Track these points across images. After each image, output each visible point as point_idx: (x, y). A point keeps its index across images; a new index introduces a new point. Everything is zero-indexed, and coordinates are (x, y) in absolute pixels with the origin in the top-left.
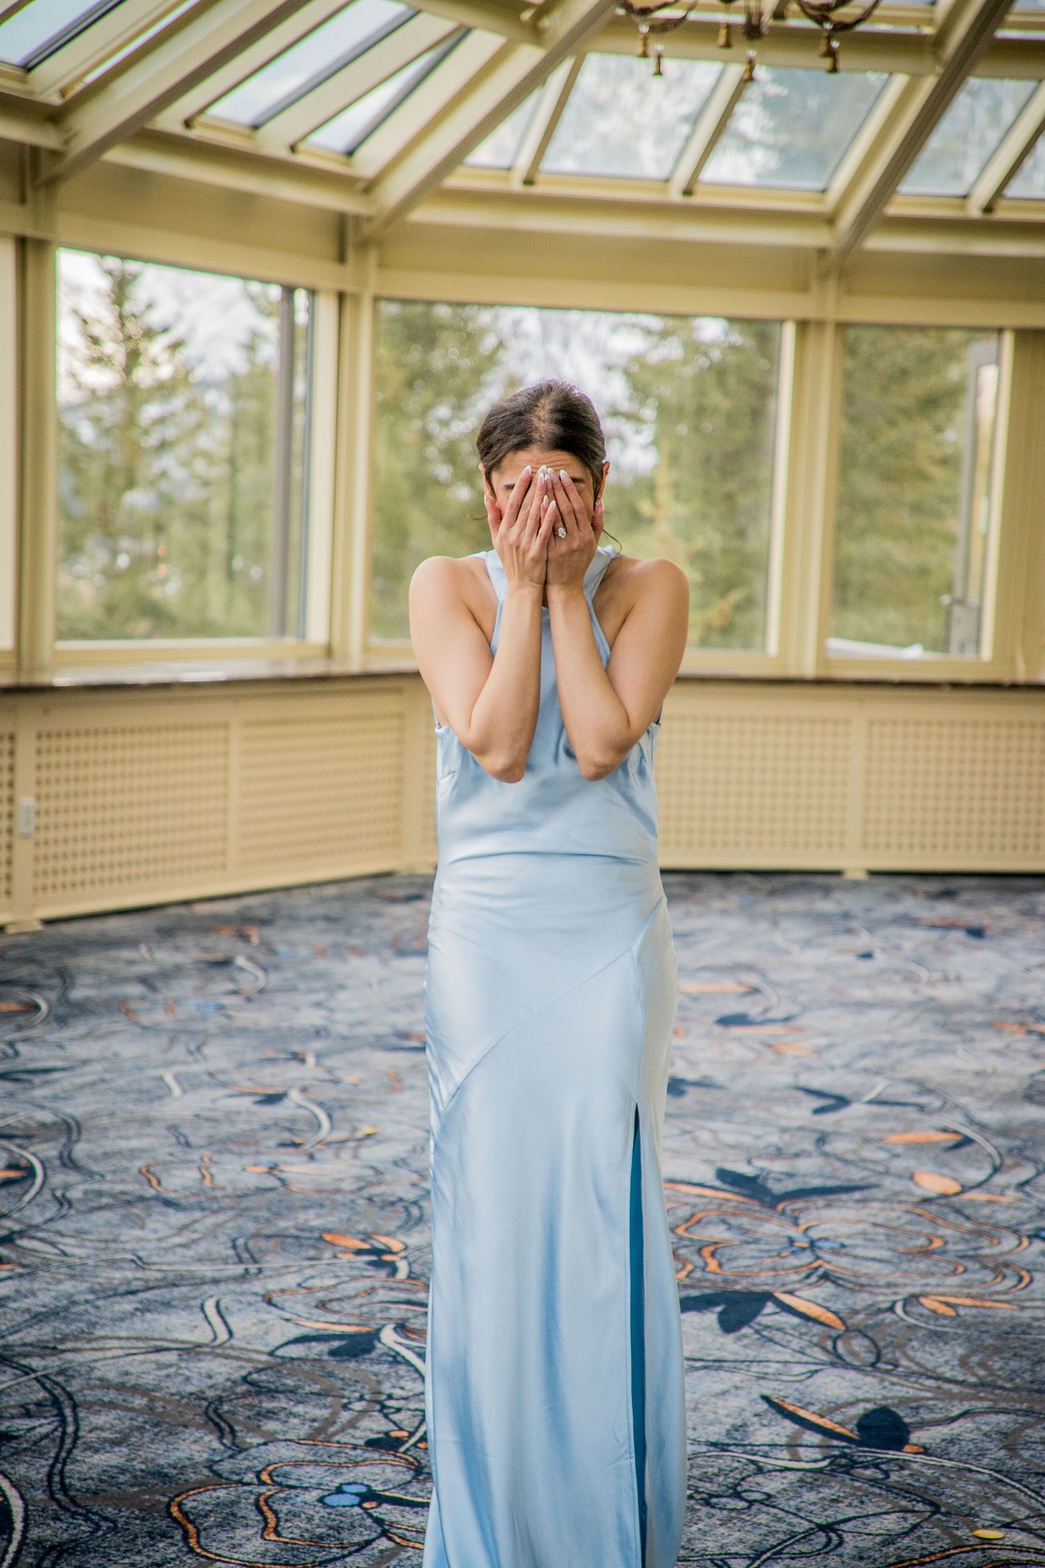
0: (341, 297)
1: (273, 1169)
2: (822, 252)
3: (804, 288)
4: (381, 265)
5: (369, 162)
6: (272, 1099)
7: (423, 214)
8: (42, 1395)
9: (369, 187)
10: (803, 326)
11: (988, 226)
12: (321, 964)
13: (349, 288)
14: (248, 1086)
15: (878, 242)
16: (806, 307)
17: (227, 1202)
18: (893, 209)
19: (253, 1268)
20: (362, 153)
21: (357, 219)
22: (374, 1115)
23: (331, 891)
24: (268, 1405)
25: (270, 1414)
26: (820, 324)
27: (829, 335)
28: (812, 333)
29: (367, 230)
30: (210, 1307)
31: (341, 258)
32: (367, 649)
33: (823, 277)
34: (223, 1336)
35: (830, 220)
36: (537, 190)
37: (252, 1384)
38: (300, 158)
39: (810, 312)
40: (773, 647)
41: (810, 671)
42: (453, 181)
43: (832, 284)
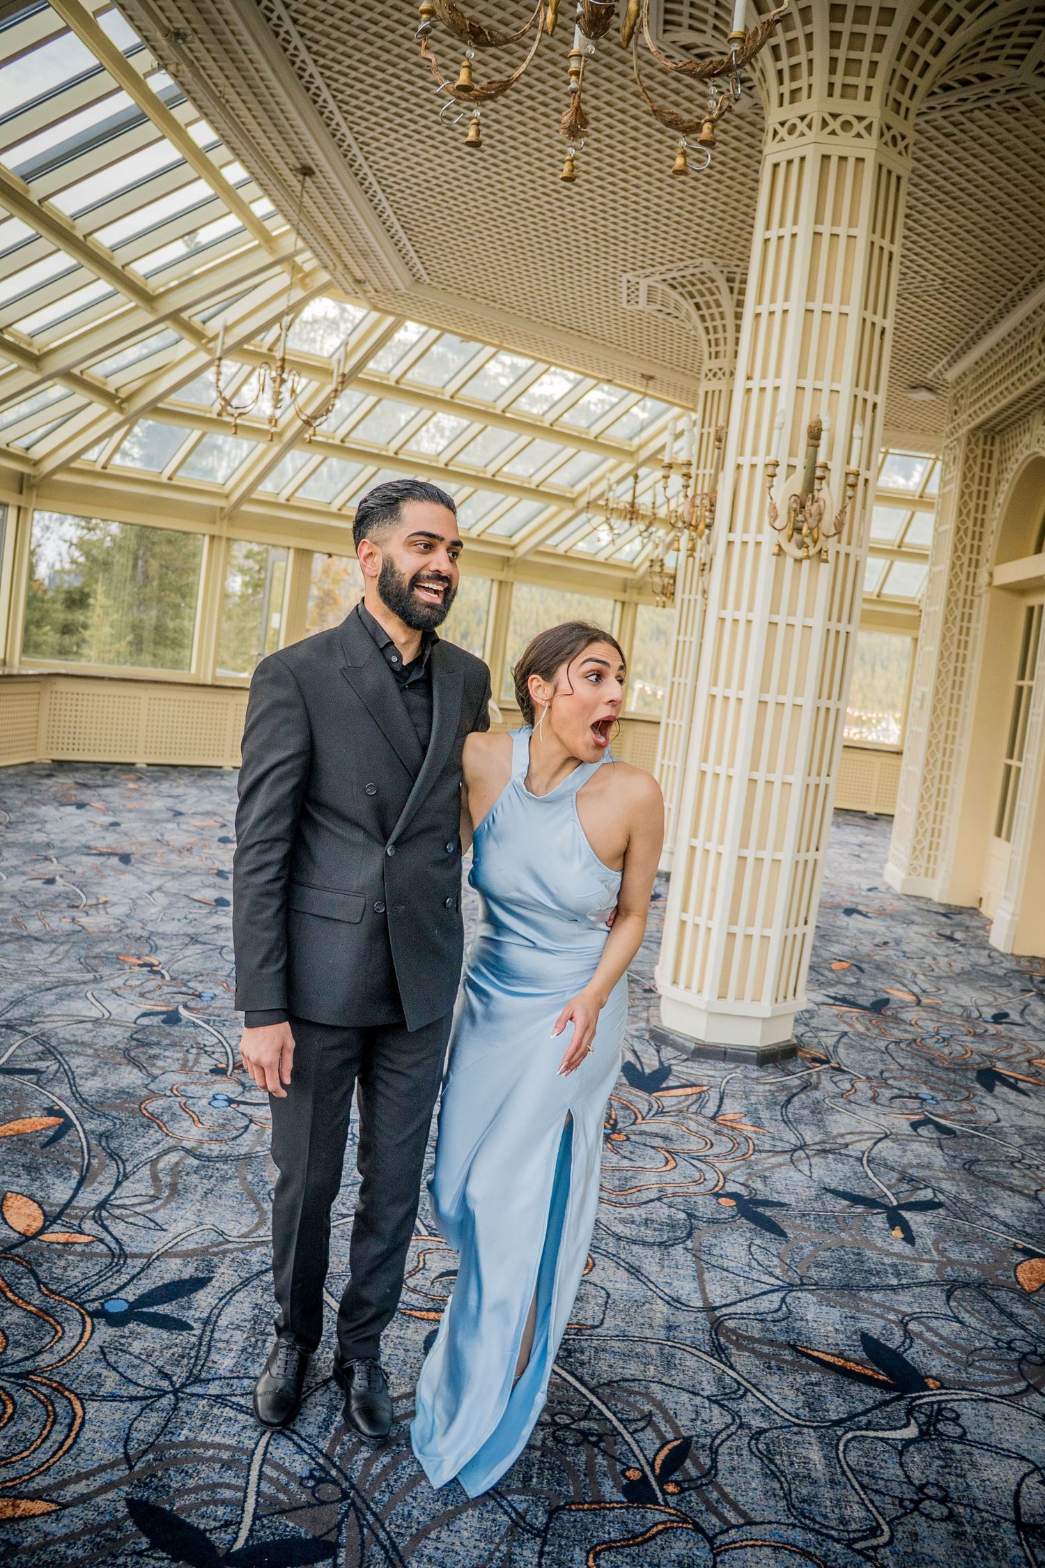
0: (19, 508)
1: (73, 920)
2: (222, 509)
3: (214, 522)
4: (37, 496)
5: (36, 452)
6: (51, 881)
7: (59, 477)
8: (41, 1048)
9: (36, 463)
10: (212, 537)
11: (286, 506)
12: (29, 809)
13: (23, 505)
14: (34, 874)
15: (246, 508)
16: (214, 530)
17: (63, 938)
18: (254, 496)
19: (97, 975)
20: (32, 450)
21: (29, 476)
22: (101, 890)
23: (11, 771)
24: (152, 1052)
25: (155, 1057)
26: (220, 538)
27: (224, 542)
28: (216, 540)
29: (33, 481)
30: (89, 995)
31: (21, 492)
32: (21, 662)
33: (222, 519)
34: (107, 1015)
35: (227, 497)
36: (108, 471)
37: (137, 1040)
38: (11, 450)
39: (216, 533)
40: (193, 670)
41: (209, 682)
42: (73, 465)
43: (226, 522)
